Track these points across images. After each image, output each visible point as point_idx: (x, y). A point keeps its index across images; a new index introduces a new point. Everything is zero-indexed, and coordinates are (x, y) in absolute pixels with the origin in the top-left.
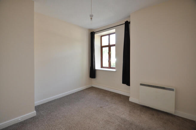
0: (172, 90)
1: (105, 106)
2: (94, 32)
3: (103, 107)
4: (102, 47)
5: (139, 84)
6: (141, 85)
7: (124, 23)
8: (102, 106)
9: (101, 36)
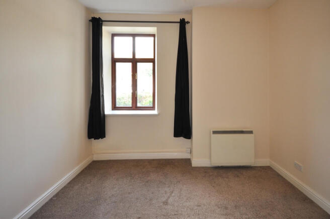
0: (251, 132)
1: (169, 197)
2: (102, 21)
3: (167, 200)
4: (114, 61)
5: (212, 133)
6: (215, 132)
7: (179, 21)
8: (164, 199)
9: (113, 35)
